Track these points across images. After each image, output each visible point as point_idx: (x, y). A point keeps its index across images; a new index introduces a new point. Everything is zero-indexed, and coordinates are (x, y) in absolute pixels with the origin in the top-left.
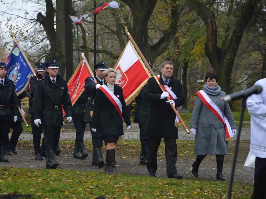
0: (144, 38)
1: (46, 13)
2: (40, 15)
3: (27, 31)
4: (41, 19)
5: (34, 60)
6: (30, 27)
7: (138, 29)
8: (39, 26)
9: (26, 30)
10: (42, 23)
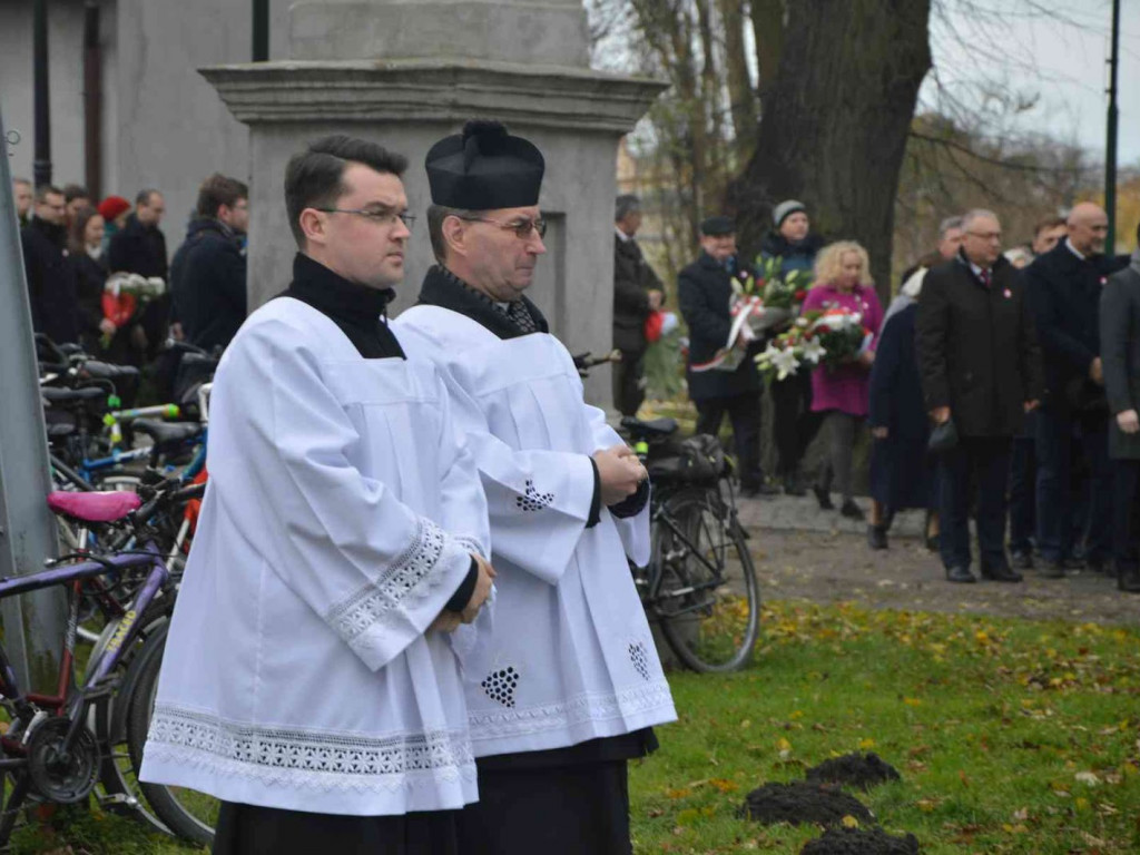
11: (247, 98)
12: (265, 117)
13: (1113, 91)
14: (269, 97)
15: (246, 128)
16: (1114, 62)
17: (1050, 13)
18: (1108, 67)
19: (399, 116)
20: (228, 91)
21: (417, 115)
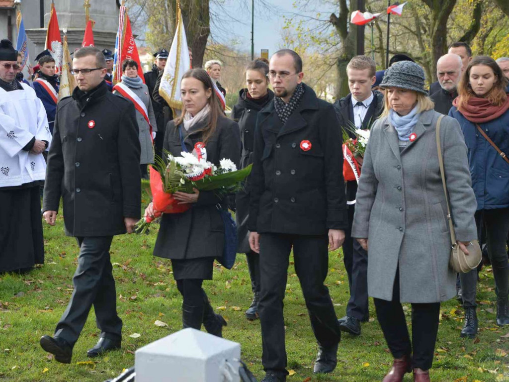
0: (442, 38)
1: (340, 14)
2: (333, 15)
3: (320, 33)
4: (334, 21)
5: (330, 62)
6: (322, 29)
7: (436, 28)
8: (333, 28)
9: (318, 32)
10: (335, 24)
11: (35, 37)
12: (40, 42)
13: (252, 39)
14: (39, 37)
15: (35, 45)
16: (252, 33)
17: (237, 21)
18: (251, 34)
19: (72, 42)
20: (30, 35)
21: (76, 42)
